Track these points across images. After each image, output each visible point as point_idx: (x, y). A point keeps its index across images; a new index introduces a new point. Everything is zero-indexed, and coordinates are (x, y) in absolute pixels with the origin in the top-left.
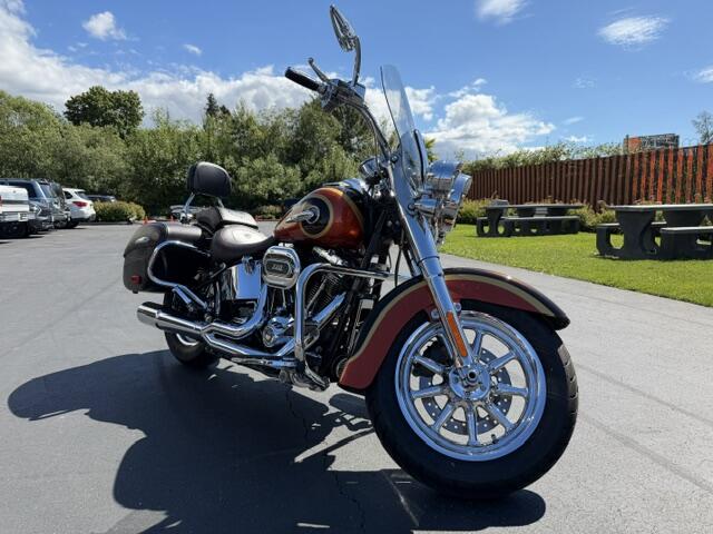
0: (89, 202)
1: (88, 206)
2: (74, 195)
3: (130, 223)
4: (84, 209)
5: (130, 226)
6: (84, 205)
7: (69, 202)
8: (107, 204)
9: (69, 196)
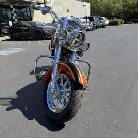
0: (107, 20)
1: (107, 21)
2: (104, 19)
3: (118, 25)
4: (106, 22)
5: (118, 26)
6: (106, 21)
7: (102, 21)
8: (113, 20)
9: (102, 19)
